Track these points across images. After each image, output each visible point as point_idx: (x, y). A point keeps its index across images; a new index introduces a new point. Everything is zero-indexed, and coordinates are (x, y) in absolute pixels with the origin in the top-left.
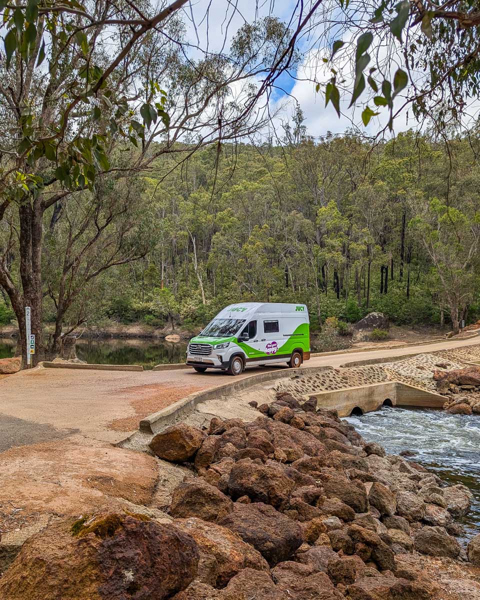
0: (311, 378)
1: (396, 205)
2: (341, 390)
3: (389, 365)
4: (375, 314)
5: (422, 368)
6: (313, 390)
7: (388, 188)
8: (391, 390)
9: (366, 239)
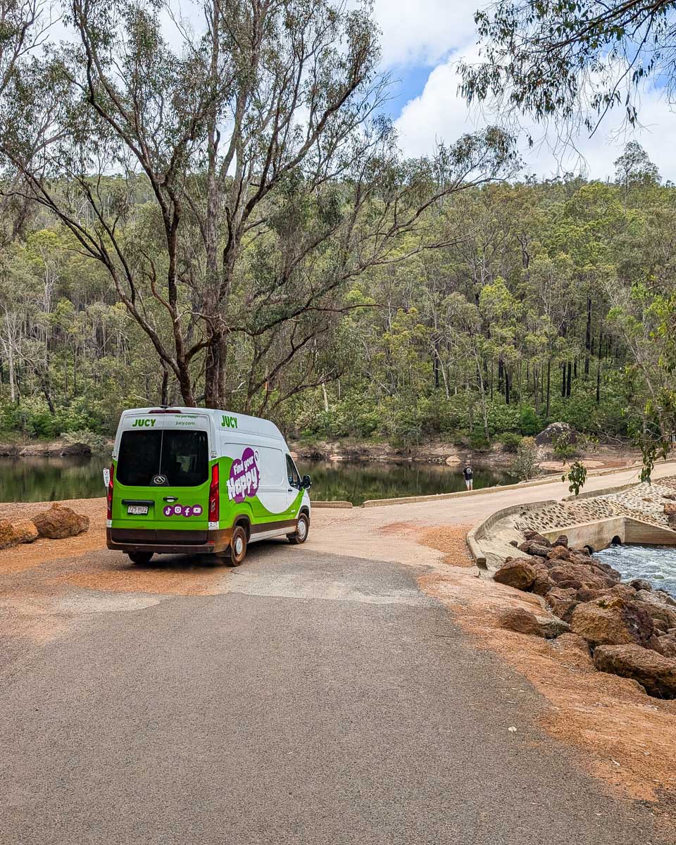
0: (537, 514)
1: (583, 284)
2: (570, 527)
3: (612, 497)
4: (559, 425)
5: (649, 500)
6: (544, 527)
7: (571, 262)
8: (620, 526)
9: (546, 329)
